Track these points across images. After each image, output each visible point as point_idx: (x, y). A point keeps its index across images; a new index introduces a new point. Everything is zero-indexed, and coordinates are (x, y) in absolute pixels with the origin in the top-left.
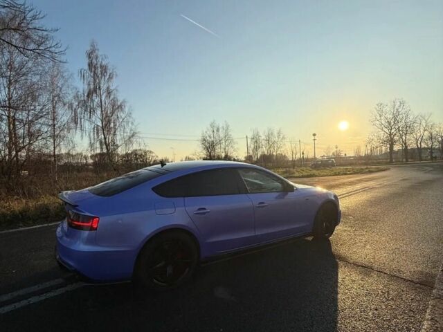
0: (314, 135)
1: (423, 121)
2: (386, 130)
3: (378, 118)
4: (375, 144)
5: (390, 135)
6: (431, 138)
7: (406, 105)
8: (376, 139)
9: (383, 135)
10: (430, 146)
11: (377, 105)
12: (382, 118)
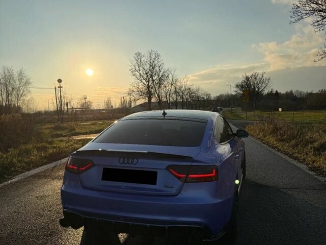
0: (60, 81)
1: (170, 76)
2: (144, 81)
3: (137, 68)
4: (135, 95)
5: (148, 87)
6: (176, 92)
7: (161, 58)
8: (136, 90)
9: (142, 87)
10: (175, 99)
11: (136, 54)
12: (141, 68)
